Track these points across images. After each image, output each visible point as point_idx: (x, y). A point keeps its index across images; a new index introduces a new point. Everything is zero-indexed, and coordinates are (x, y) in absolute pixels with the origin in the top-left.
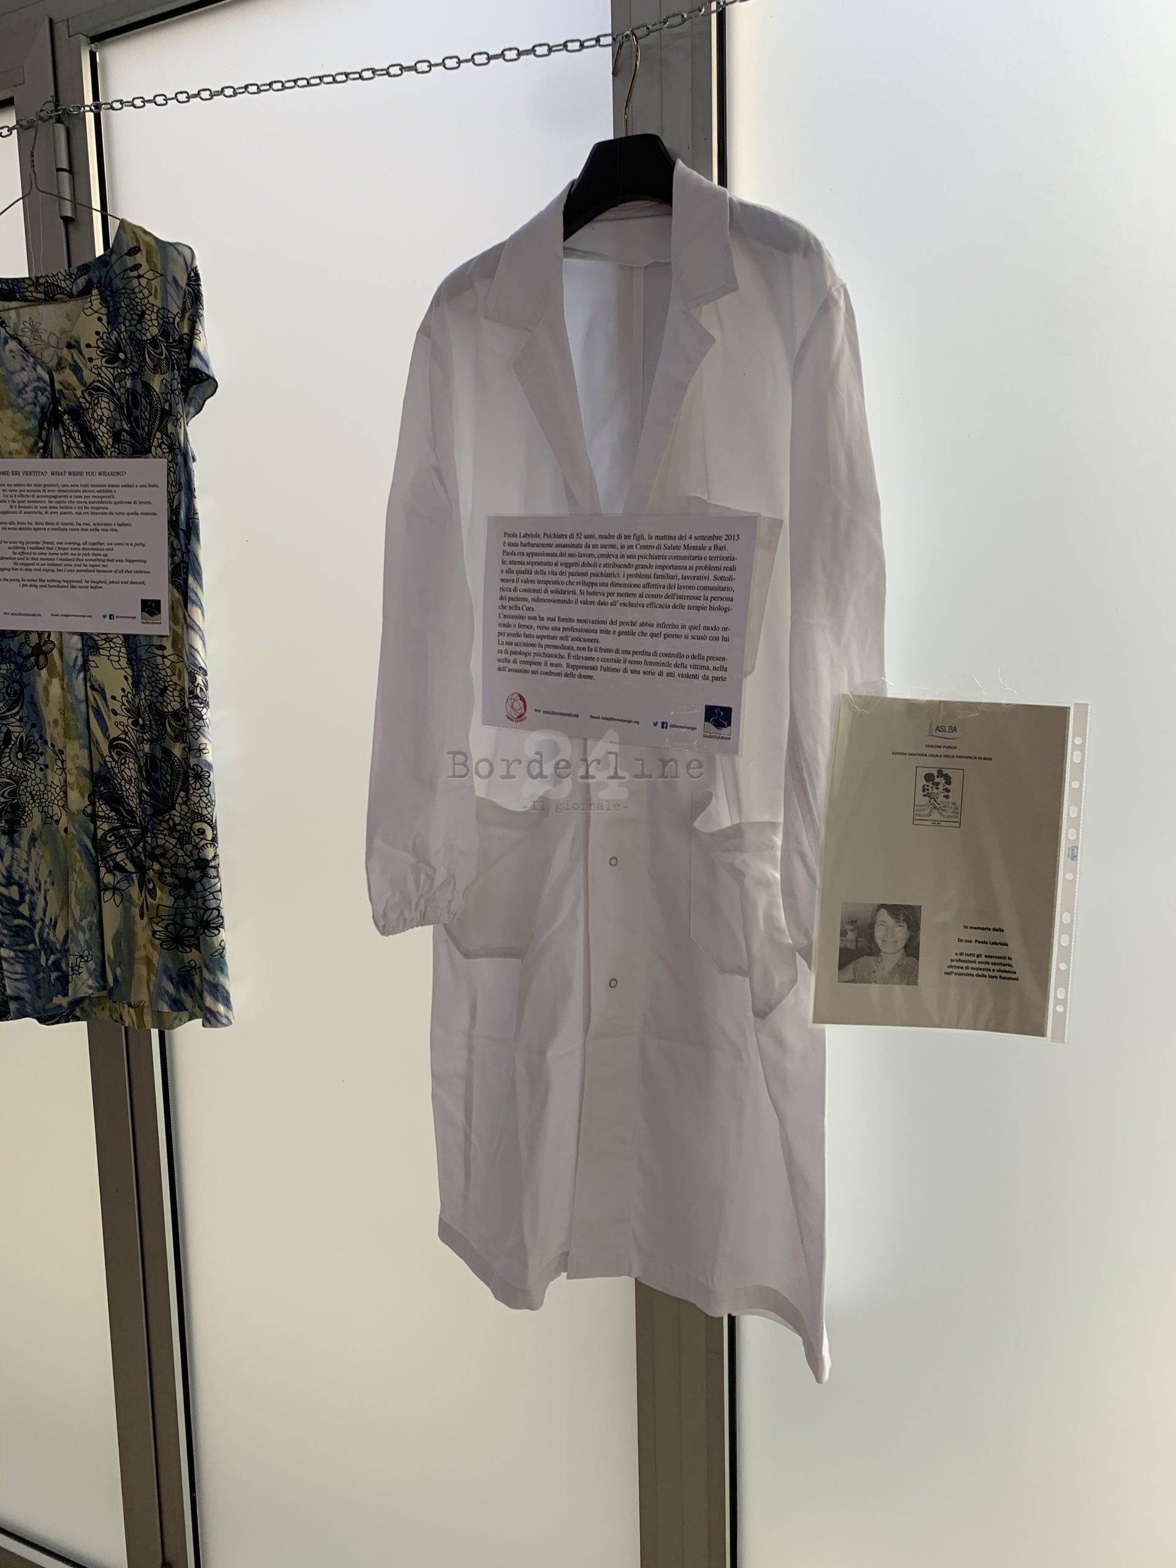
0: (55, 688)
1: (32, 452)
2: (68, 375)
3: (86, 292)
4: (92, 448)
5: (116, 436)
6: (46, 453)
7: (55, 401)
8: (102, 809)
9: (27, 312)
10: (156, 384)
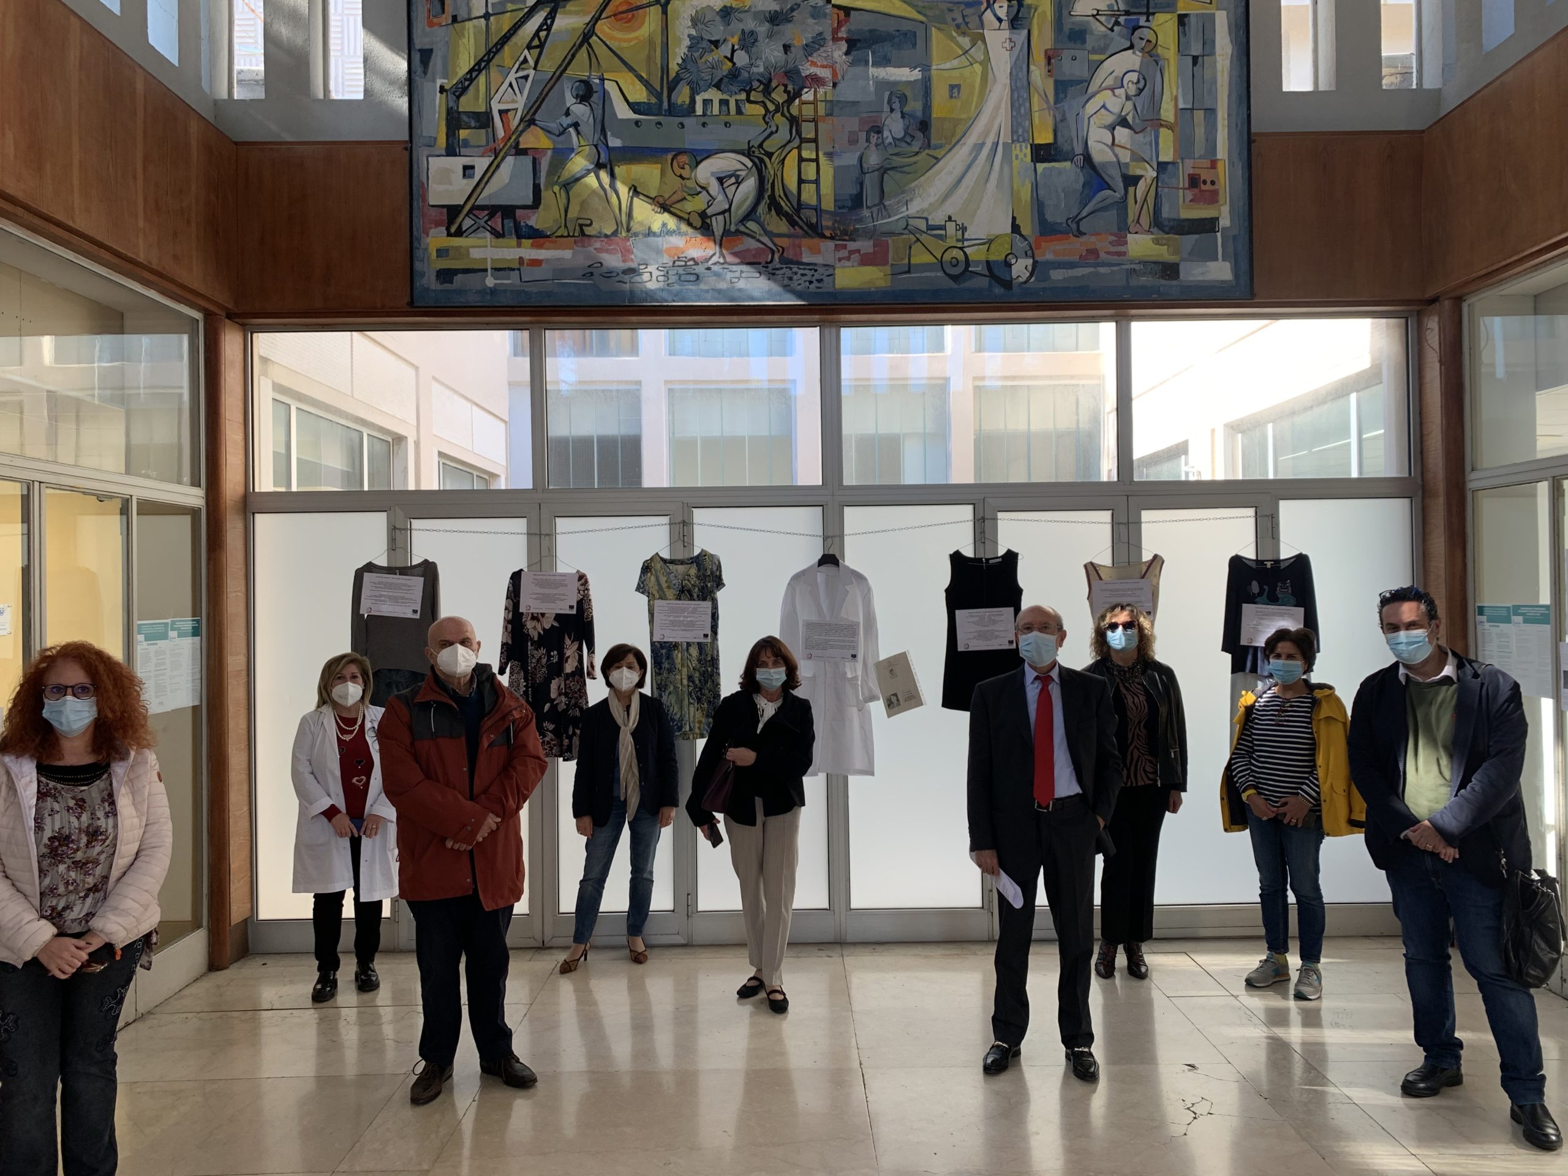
0: (680, 655)
1: (677, 599)
2: (686, 582)
3: (692, 562)
4: (692, 599)
5: (698, 596)
6: (680, 599)
7: (683, 587)
8: (691, 684)
9: (675, 567)
10: (709, 585)
